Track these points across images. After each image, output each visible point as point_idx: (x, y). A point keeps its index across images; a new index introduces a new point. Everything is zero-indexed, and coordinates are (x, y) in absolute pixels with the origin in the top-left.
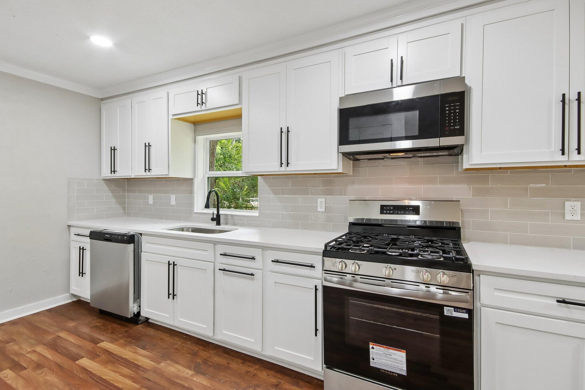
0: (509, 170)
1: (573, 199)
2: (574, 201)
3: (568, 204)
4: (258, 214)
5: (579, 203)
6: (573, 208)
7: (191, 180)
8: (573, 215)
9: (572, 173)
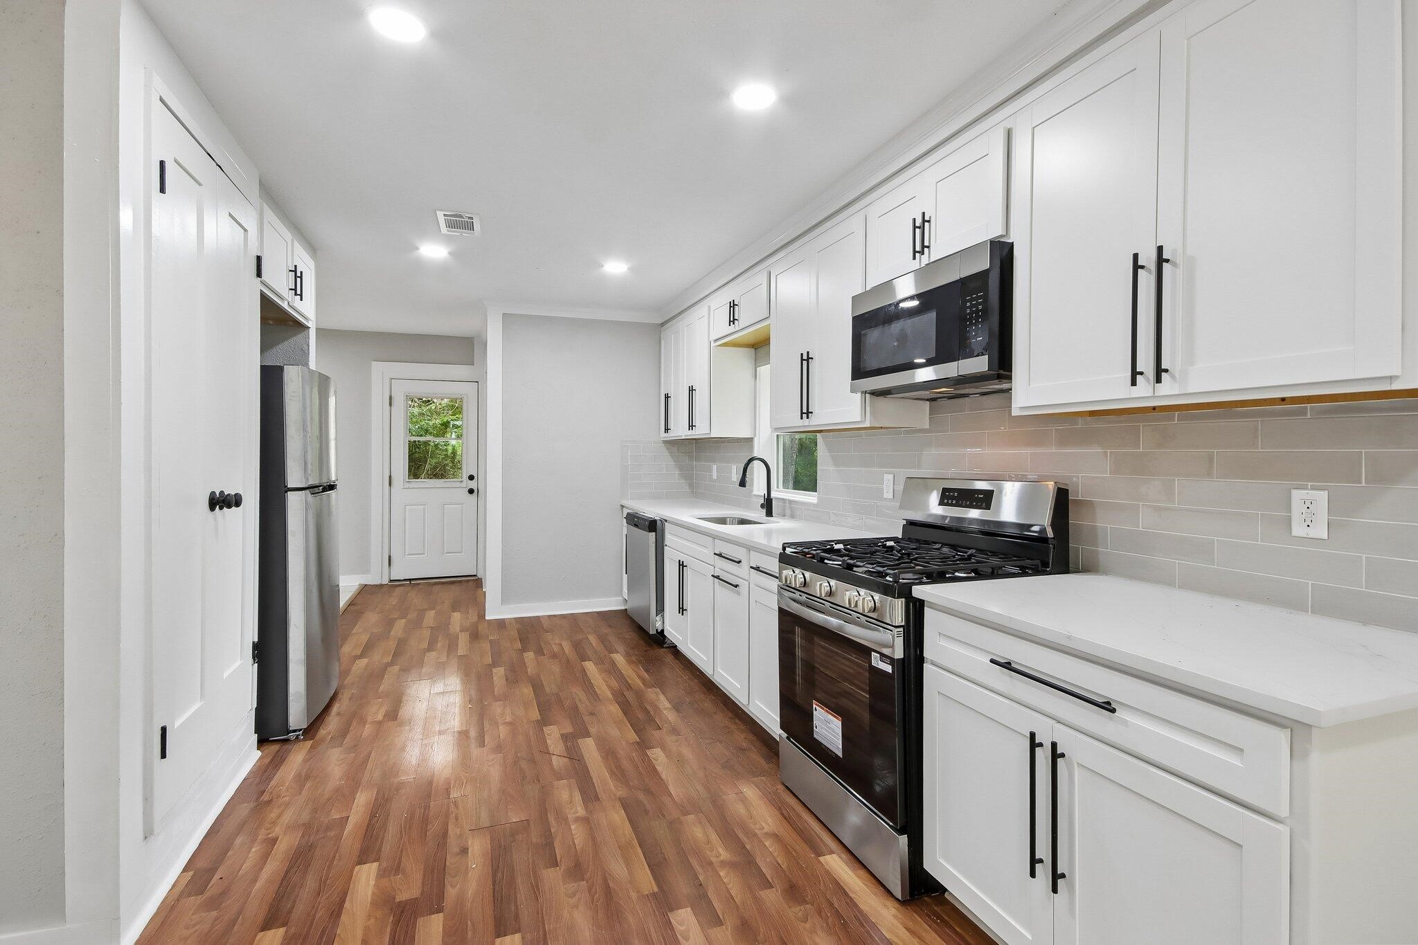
0: (1177, 413)
1: (1310, 484)
2: (1313, 488)
3: (1297, 495)
4: (816, 499)
5: (1324, 495)
6: (1308, 508)
7: (750, 440)
8: (1308, 526)
9: (1309, 417)
